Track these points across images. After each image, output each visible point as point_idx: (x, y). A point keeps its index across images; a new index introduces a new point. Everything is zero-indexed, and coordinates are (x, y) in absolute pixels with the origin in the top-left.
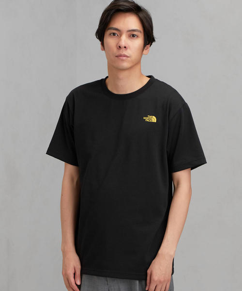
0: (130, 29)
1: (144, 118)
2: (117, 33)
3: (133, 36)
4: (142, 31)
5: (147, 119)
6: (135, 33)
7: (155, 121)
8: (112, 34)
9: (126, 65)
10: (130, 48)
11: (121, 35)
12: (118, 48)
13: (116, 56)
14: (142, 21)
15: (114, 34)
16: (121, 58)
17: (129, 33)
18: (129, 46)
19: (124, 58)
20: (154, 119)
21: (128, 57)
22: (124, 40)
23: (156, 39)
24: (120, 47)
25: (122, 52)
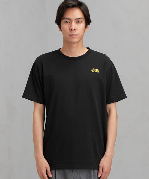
0: (77, 18)
1: (91, 70)
2: (69, 21)
3: (79, 22)
4: (84, 18)
5: (93, 71)
6: (80, 20)
7: (98, 72)
8: (66, 22)
9: (76, 40)
10: (78, 30)
11: (71, 22)
12: (70, 30)
13: (70, 35)
14: (83, 12)
15: (67, 22)
16: (73, 36)
17: (76, 20)
18: (77, 28)
19: (75, 36)
20: (97, 71)
21: (77, 35)
22: (74, 25)
23: (92, 21)
24: (72, 30)
25: (73, 33)
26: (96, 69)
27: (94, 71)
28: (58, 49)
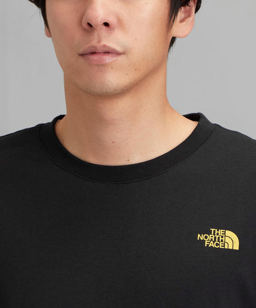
1: (201, 237)
5: (209, 239)
7: (236, 247)
13: (82, 55)
19: (108, 59)
20: (231, 241)
21: (118, 54)
24: (90, 25)
25: (99, 41)
26: (228, 233)
27: (212, 244)
28: (49, 119)
